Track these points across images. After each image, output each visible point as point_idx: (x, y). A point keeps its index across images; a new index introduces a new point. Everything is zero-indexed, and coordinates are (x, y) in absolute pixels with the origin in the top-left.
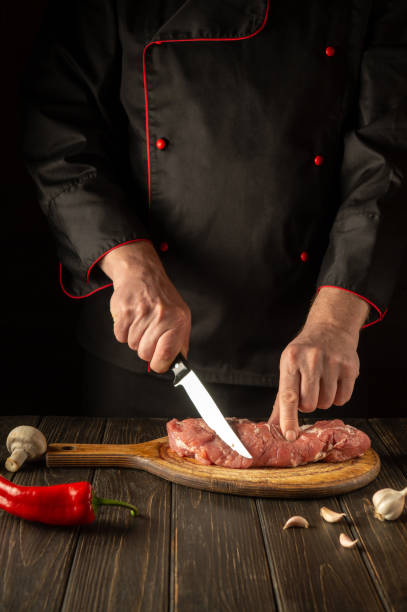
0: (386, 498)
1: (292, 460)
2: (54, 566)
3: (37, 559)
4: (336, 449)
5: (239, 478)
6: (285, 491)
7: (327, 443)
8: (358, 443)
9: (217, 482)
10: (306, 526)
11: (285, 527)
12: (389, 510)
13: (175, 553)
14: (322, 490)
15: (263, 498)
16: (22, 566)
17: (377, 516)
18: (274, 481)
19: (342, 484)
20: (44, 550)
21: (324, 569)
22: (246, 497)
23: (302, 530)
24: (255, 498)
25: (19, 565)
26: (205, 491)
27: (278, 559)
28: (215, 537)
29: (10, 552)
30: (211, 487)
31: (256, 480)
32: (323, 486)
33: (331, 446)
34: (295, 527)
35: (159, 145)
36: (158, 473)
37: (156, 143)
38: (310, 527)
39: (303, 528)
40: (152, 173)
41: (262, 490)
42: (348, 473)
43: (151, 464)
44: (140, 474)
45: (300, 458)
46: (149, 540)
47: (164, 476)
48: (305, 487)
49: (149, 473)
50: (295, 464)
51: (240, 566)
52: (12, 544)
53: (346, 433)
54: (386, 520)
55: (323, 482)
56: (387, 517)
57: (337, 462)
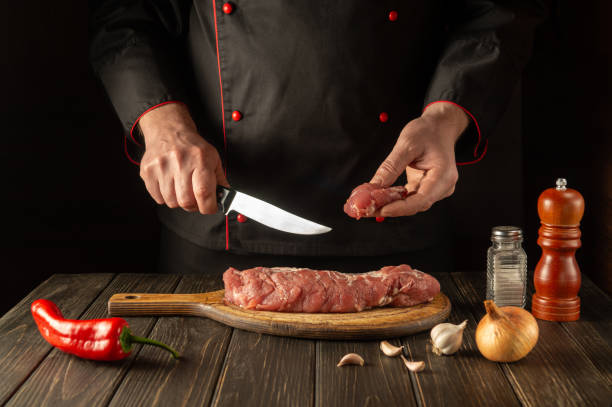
0: (443, 331)
1: (356, 306)
2: (93, 400)
3: (77, 394)
4: (402, 293)
5: (300, 321)
6: (346, 332)
7: (392, 288)
8: (426, 287)
9: (277, 325)
10: (362, 364)
11: (339, 365)
12: (447, 343)
13: (220, 387)
14: (384, 330)
15: (323, 340)
16: (61, 399)
17: (435, 350)
18: (335, 323)
19: (406, 325)
20: (87, 386)
21: (370, 400)
22: (307, 339)
23: (356, 367)
24: (315, 340)
25: (58, 398)
26: (265, 334)
27: (324, 392)
28: (265, 373)
29: (51, 388)
30: (271, 329)
31: (318, 322)
32: (385, 327)
33: (396, 291)
34: (350, 364)
35: (226, 8)
36: (220, 319)
37: (222, 8)
38: (366, 364)
39: (358, 365)
40: (220, 39)
41: (323, 332)
42: (413, 315)
43: (214, 310)
44: (203, 321)
45: (364, 302)
46: (196, 377)
47: (225, 321)
48: (365, 328)
49: (212, 320)
50: (360, 309)
51: (283, 398)
52: (56, 380)
53: (413, 277)
54: (443, 355)
55: (385, 324)
56: (445, 351)
57: (404, 307)
